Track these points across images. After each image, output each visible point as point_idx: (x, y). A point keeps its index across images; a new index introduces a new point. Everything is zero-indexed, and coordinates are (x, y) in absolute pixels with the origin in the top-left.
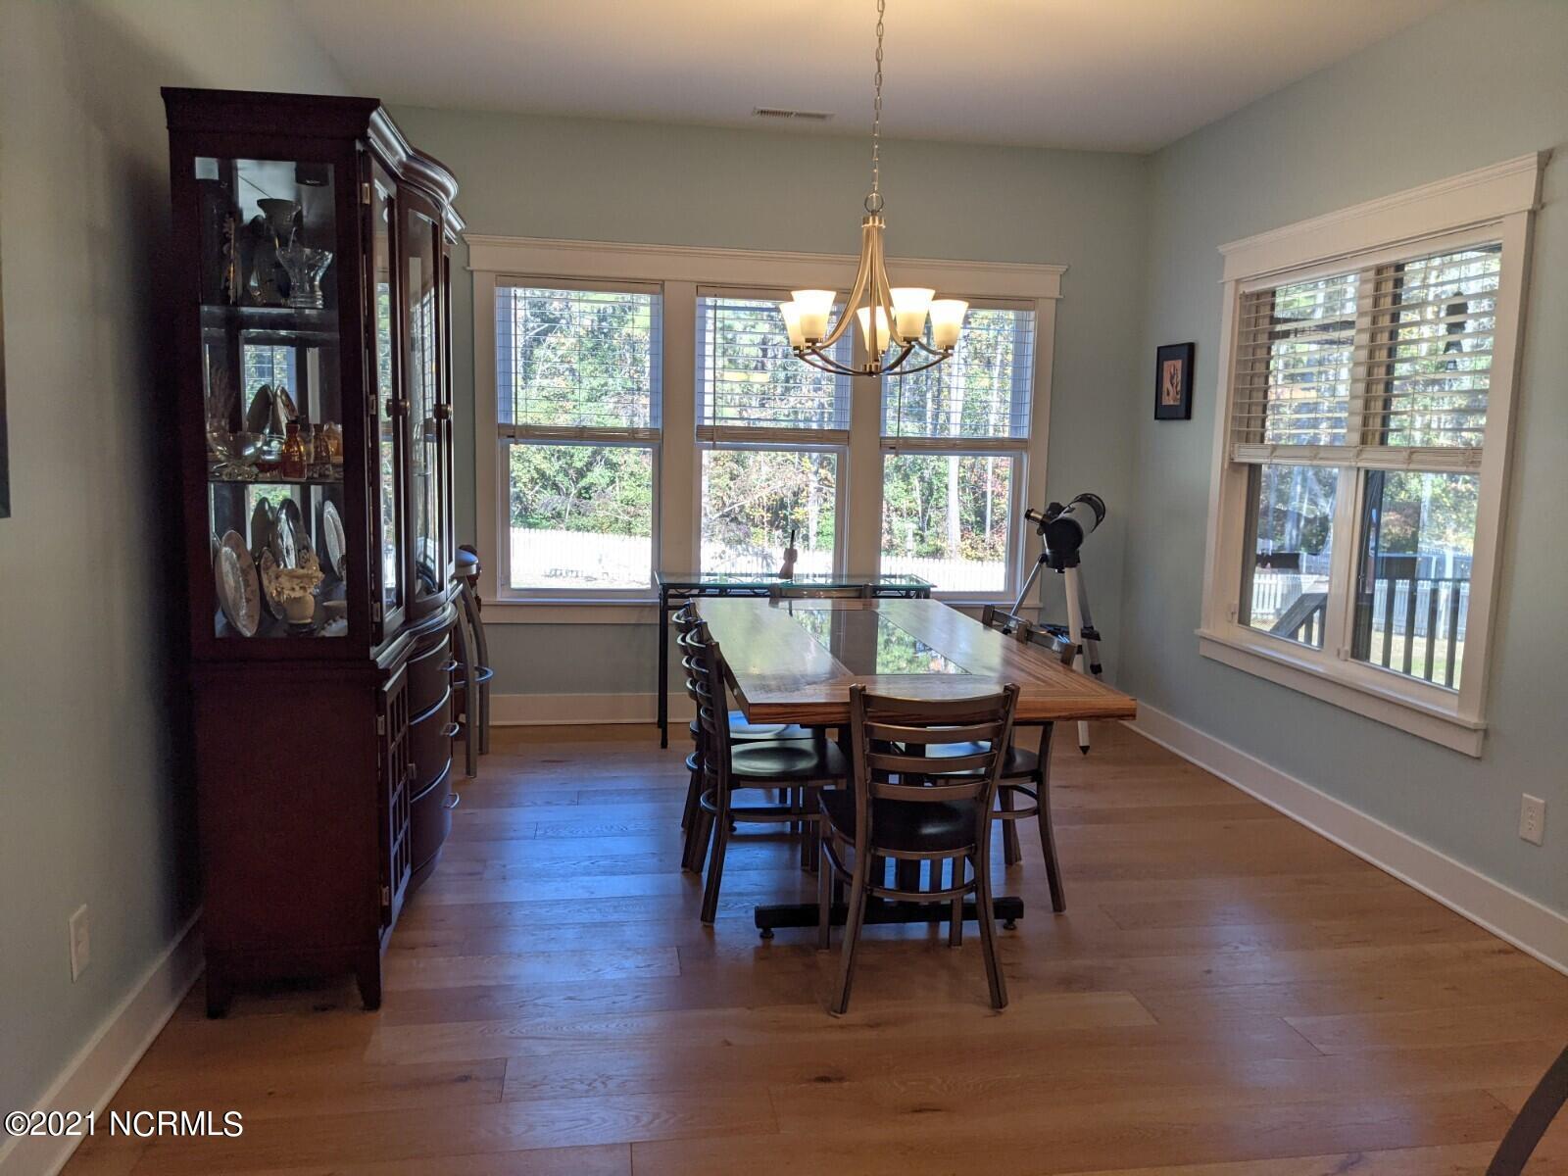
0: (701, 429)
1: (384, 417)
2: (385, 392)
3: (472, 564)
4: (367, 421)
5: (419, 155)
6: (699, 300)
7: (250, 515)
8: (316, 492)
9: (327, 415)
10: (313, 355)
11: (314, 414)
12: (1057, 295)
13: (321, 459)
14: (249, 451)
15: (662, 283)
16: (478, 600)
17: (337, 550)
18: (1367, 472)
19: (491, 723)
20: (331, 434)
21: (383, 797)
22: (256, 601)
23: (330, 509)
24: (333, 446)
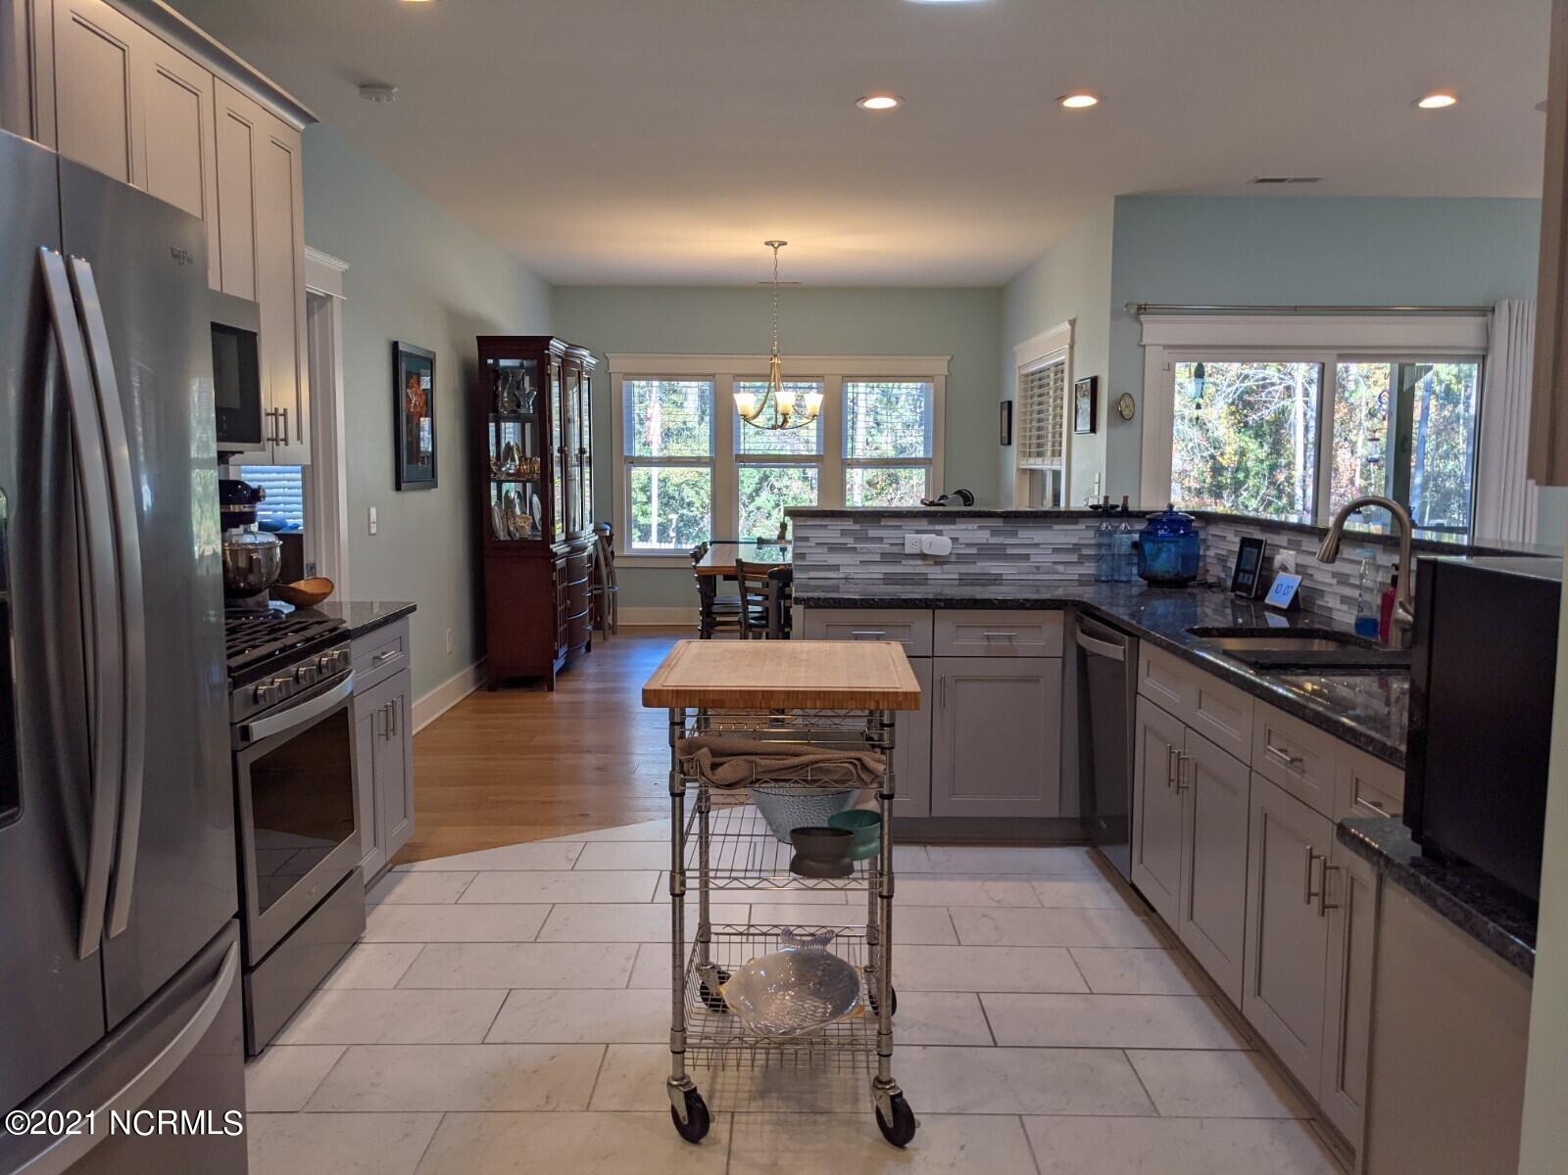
0: (738, 456)
1: (556, 454)
2: (556, 445)
3: (606, 530)
4: (549, 456)
5: (572, 346)
6: (735, 384)
7: (503, 495)
8: (528, 485)
9: (534, 454)
10: (528, 426)
11: (528, 454)
12: (946, 373)
13: (532, 472)
14: (503, 469)
15: (714, 375)
16: (612, 553)
17: (538, 516)
18: (1054, 471)
19: (618, 624)
20: (536, 462)
21: (555, 610)
22: (506, 530)
23: (535, 499)
24: (537, 467)
